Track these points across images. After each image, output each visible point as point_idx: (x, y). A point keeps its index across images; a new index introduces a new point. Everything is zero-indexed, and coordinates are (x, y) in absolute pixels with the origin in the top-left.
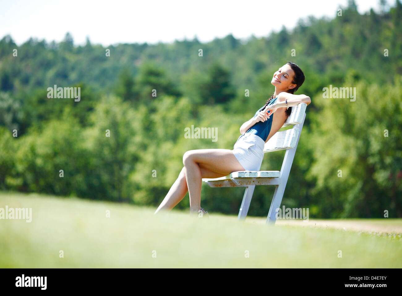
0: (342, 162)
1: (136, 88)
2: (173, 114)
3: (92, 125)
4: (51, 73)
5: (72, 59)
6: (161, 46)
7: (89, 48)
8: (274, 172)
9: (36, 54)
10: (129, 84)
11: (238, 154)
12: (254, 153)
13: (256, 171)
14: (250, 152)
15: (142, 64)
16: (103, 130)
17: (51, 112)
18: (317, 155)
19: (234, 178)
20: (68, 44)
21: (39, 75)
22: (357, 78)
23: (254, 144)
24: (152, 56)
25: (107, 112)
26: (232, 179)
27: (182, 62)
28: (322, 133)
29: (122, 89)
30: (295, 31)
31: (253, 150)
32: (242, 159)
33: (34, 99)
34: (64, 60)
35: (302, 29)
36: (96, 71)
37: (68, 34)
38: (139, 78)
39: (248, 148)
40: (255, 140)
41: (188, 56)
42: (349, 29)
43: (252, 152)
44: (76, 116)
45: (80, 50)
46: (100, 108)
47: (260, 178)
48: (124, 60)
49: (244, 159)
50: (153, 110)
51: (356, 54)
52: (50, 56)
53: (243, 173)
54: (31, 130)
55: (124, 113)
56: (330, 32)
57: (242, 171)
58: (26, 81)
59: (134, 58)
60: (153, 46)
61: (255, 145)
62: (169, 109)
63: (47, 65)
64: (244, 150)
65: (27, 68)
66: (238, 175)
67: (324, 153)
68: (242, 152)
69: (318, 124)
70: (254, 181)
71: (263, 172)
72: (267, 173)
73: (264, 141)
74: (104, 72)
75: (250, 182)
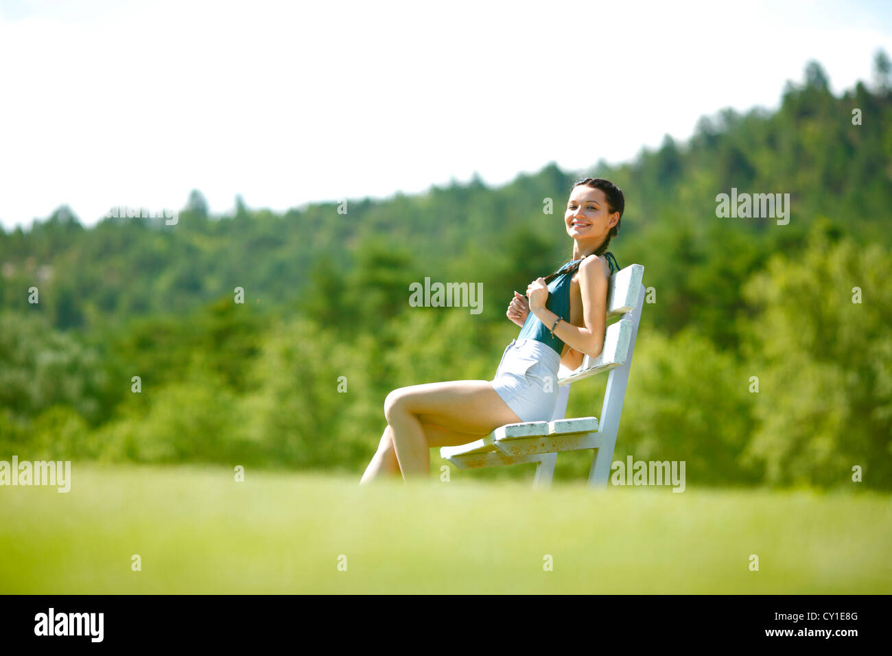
0: (817, 421)
1: (349, 298)
2: (434, 347)
3: (257, 387)
4: (163, 283)
5: (206, 246)
6: (401, 201)
7: (243, 220)
8: (584, 421)
9: (127, 243)
10: (334, 290)
11: (504, 389)
12: (538, 383)
13: (544, 422)
14: (530, 381)
15: (360, 246)
16: (283, 396)
17: (166, 365)
18: (760, 411)
19: (499, 441)
20: (196, 214)
21: (138, 287)
22: (834, 235)
23: (536, 361)
24: (383, 227)
25: (288, 355)
26: (496, 442)
27: (451, 233)
28: (768, 363)
29: (320, 303)
30: (695, 144)
31: (535, 376)
32: (513, 397)
33: (127, 340)
34: (191, 251)
35: (708, 139)
36: (263, 269)
37: (195, 196)
38: (355, 276)
39: (524, 373)
40: (538, 353)
41: (462, 219)
42: (814, 132)
43: (534, 380)
44: (220, 369)
45: (224, 226)
46: (272, 347)
47: (554, 435)
48: (323, 239)
49: (518, 397)
50: (391, 344)
51: (833, 184)
52: (159, 245)
53: (516, 429)
54: (123, 409)
55: (326, 355)
56: (772, 142)
57: (515, 424)
58: (109, 304)
59: (344, 233)
60: (385, 205)
61: (539, 363)
62: (425, 338)
63: (153, 265)
64: (517, 377)
65: (110, 274)
66: (507, 433)
67: (774, 406)
68: (512, 383)
69: (758, 345)
70: (543, 445)
71: (560, 423)
72: (569, 423)
73: (558, 352)
74: (280, 270)
75: (535, 447)
